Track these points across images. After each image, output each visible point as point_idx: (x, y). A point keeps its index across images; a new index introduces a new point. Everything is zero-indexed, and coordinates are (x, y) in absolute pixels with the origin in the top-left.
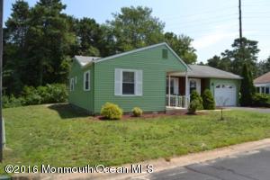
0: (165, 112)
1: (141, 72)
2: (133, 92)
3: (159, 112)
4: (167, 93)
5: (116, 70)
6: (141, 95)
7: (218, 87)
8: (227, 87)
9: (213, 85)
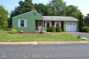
1: (26, 20)
2: (24, 26)
3: (33, 32)
5: (18, 20)
6: (26, 27)
8: (73, 24)
9: (65, 23)
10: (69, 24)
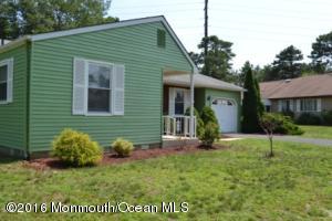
0: (160, 145)
1: (122, 67)
4: (165, 110)
5: (76, 61)
7: (215, 103)
8: (226, 103)
9: (209, 99)
10: (219, 102)
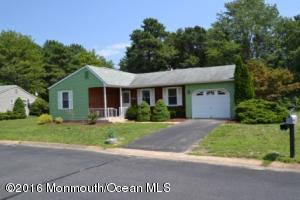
1: (72, 91)
5: (59, 92)
6: (72, 108)
7: (201, 94)
8: (216, 93)
9: (189, 92)
10: (205, 93)
